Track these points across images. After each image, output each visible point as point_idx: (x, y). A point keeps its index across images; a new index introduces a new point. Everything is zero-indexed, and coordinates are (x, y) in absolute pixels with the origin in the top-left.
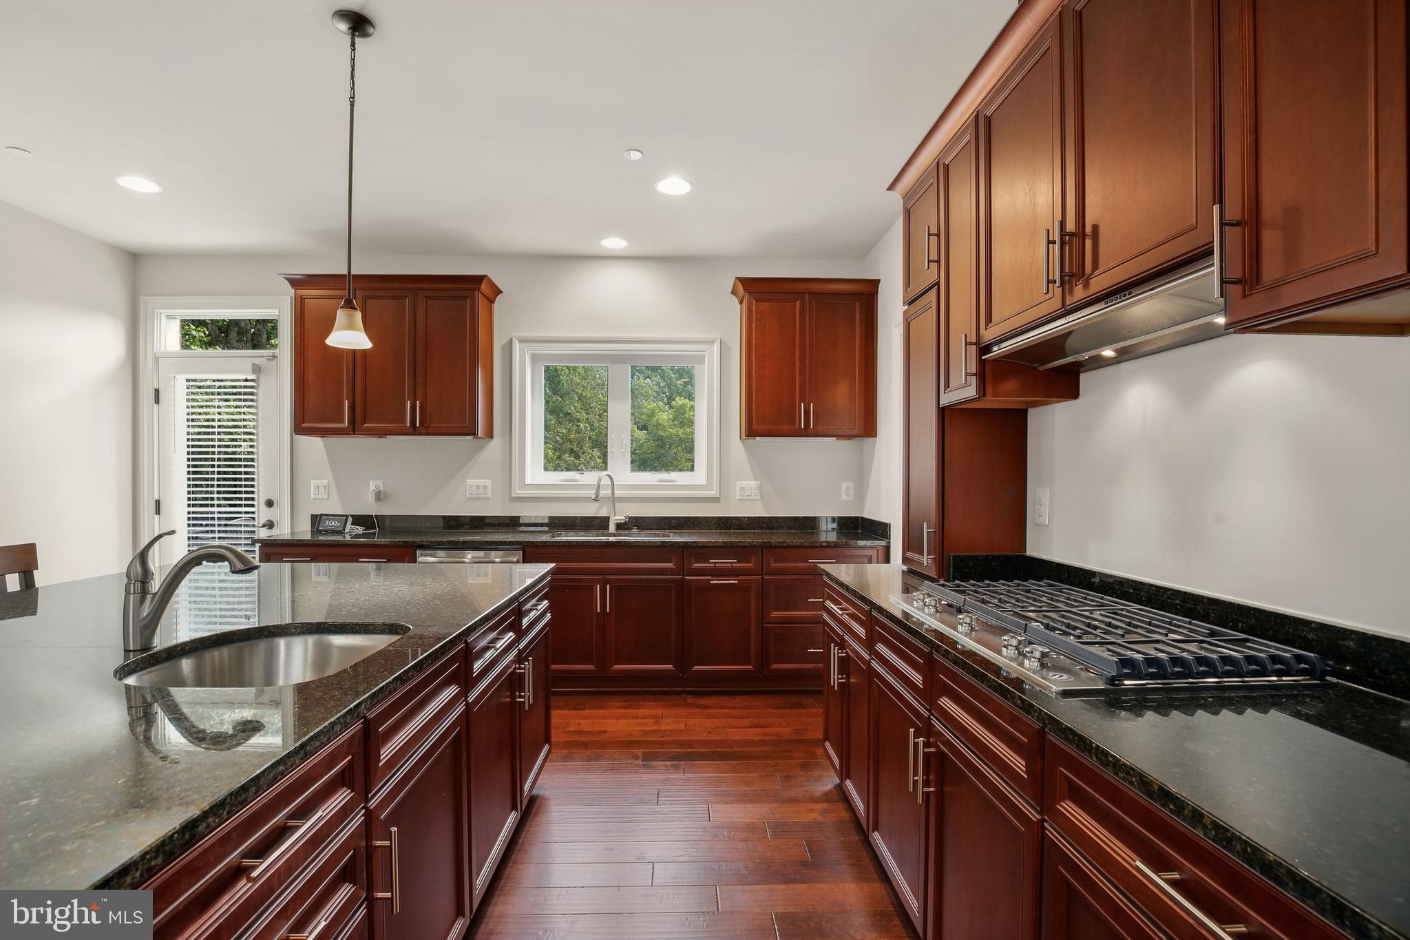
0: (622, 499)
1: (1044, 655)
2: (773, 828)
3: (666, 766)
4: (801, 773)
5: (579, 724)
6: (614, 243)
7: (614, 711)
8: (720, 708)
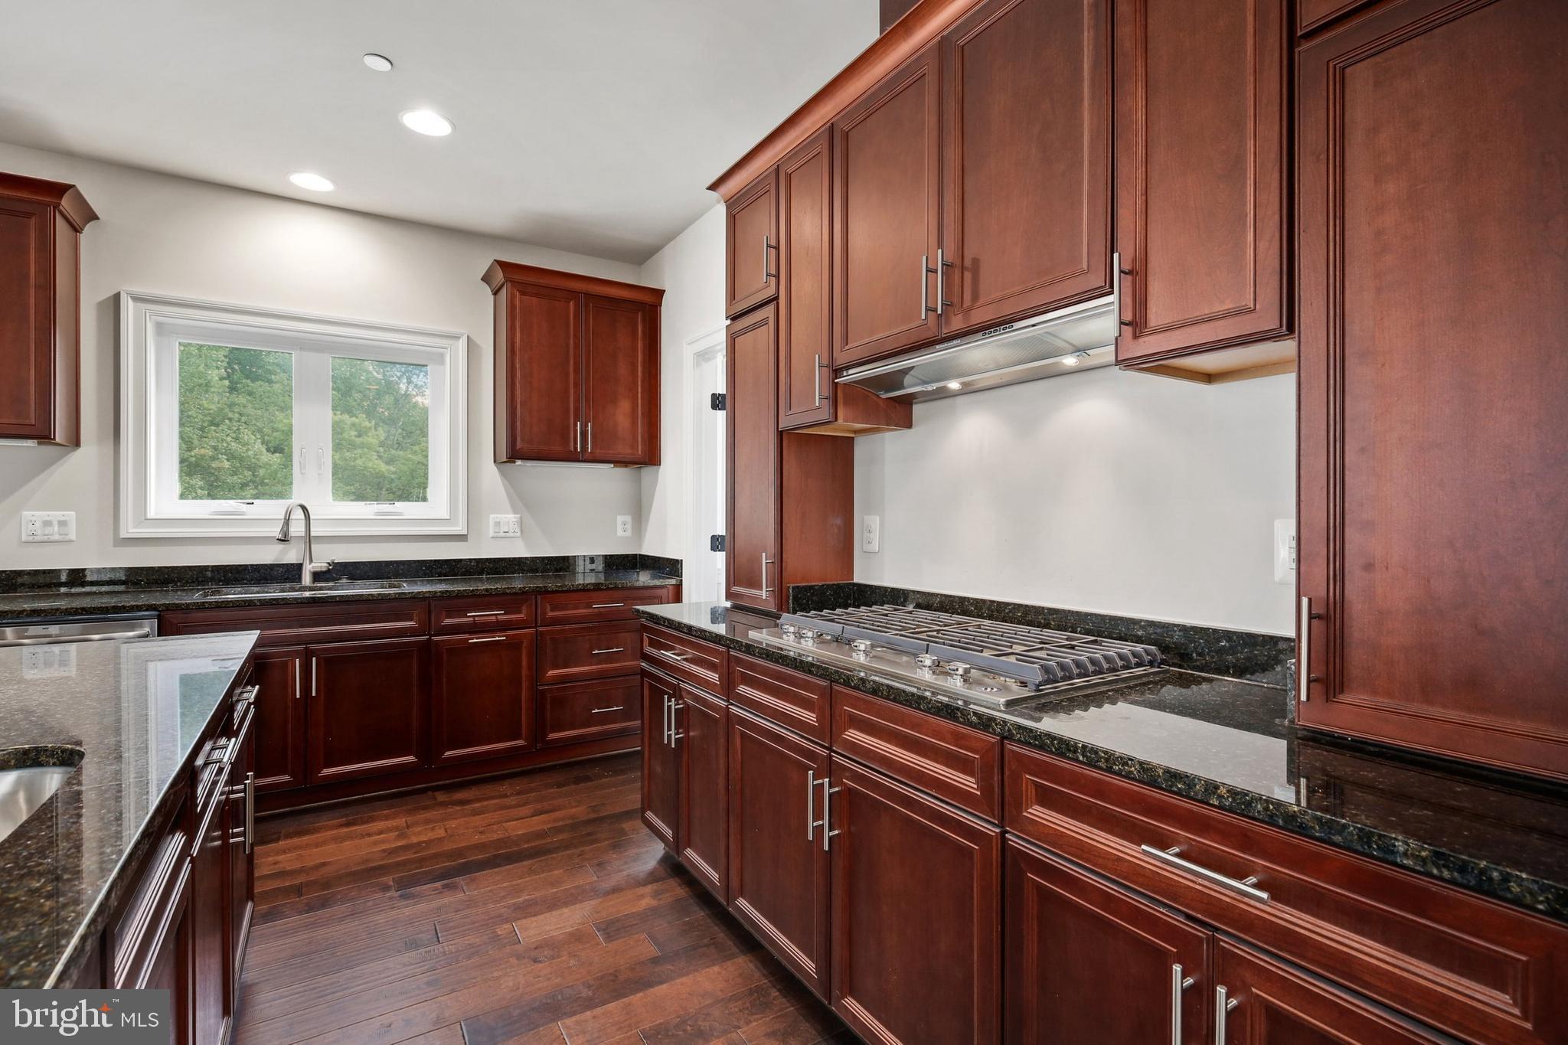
0: (321, 539)
1: (967, 671)
2: (604, 930)
3: (436, 889)
4: (614, 856)
5: (275, 864)
6: (311, 182)
7: (329, 833)
8: (487, 799)
